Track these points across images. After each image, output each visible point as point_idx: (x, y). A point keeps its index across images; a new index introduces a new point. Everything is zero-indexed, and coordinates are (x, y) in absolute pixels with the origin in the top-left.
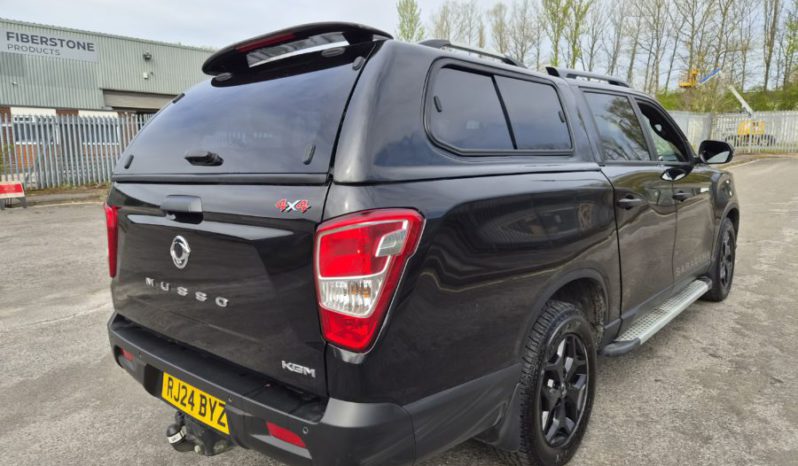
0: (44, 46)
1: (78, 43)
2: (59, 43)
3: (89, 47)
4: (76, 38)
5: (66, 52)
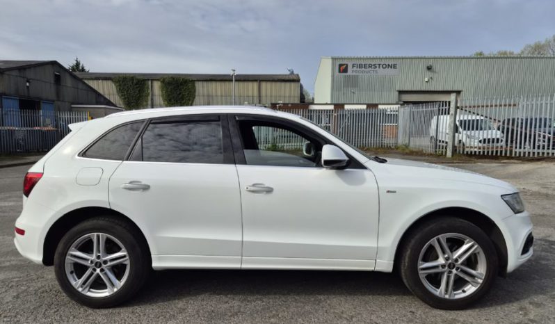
0: (370, 69)
1: (389, 65)
2: (378, 66)
3: (394, 66)
4: (387, 62)
5: (381, 71)
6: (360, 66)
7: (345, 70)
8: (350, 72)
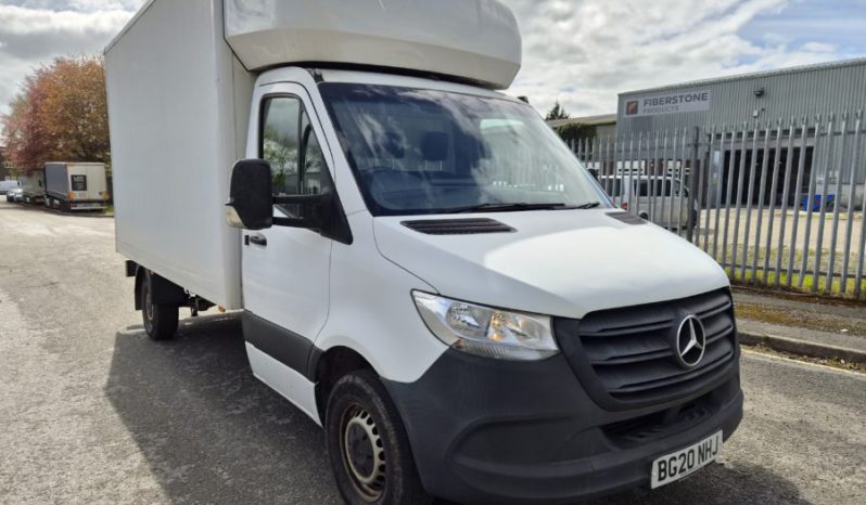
0: (668, 105)
1: (695, 96)
2: (679, 99)
3: (703, 97)
4: (693, 91)
5: (685, 107)
6: (655, 102)
7: (635, 111)
8: (640, 113)
